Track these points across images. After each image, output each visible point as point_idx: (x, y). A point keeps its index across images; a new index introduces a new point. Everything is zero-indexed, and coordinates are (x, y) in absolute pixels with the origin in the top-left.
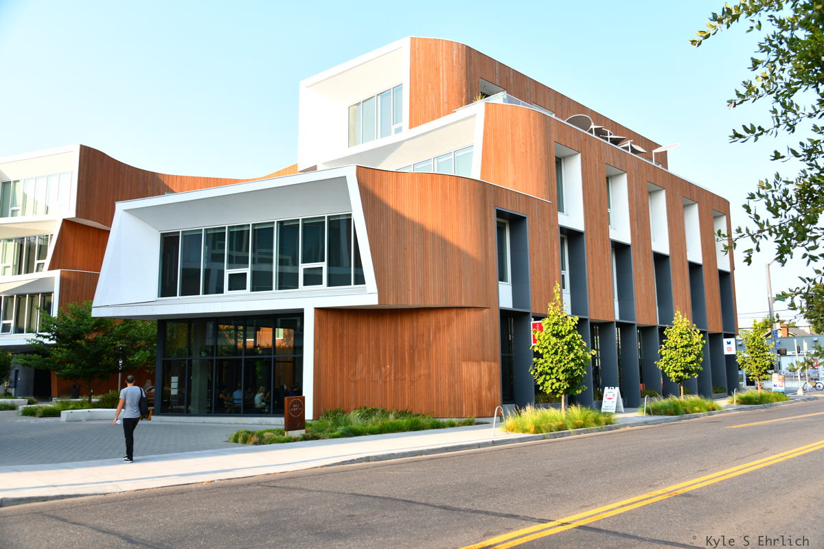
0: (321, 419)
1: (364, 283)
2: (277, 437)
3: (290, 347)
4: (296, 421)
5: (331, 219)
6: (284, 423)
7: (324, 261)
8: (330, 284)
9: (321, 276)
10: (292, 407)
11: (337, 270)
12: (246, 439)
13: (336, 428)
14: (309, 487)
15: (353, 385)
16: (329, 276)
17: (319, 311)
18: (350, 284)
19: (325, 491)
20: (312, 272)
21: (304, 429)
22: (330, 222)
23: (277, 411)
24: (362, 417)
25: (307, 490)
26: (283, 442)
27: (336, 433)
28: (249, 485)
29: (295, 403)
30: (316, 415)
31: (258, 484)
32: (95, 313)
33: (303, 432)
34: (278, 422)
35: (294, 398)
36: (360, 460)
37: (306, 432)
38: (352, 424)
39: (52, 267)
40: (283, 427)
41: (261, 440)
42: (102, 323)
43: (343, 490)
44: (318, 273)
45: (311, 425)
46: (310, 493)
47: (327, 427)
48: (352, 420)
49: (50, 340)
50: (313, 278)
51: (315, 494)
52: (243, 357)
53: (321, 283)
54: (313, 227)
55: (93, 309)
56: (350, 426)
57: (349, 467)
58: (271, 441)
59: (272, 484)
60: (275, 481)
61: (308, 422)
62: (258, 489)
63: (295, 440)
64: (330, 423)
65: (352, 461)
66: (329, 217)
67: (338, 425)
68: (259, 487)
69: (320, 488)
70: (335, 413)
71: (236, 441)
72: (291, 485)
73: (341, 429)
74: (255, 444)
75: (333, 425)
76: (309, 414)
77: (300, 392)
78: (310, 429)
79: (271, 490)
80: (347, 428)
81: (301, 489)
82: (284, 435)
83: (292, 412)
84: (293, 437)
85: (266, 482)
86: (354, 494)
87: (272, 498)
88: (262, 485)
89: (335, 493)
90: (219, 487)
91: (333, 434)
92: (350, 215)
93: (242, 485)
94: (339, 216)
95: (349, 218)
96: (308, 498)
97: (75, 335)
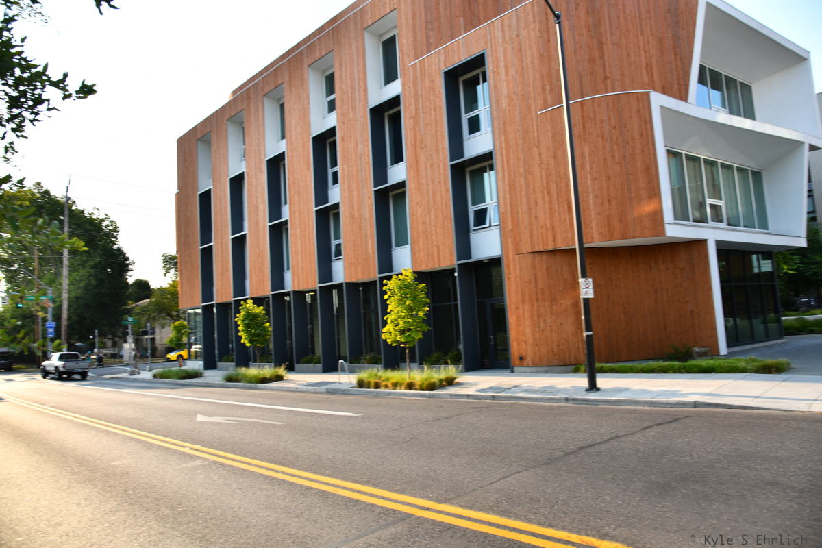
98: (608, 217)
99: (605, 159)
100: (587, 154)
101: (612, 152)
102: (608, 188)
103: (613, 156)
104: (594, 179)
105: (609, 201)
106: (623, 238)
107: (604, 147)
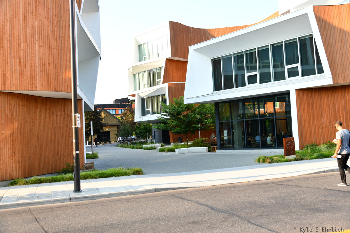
0: (304, 149)
1: (323, 72)
2: (281, 159)
3: (283, 112)
4: (290, 151)
5: (301, 39)
6: (283, 152)
7: (299, 63)
8: (303, 75)
9: (298, 72)
10: (287, 143)
11: (306, 67)
12: (264, 160)
13: (313, 154)
14: (300, 185)
15: (321, 130)
16: (302, 71)
17: (298, 90)
18: (315, 74)
19: (310, 187)
20: (292, 70)
21: (295, 154)
22: (300, 41)
23: (280, 145)
24: (328, 147)
25: (299, 186)
26: (284, 162)
27: (313, 157)
28: (268, 183)
29: (288, 141)
30: (301, 147)
31: (273, 183)
32: (186, 102)
33: (294, 156)
34: (281, 151)
35: (288, 139)
36: (329, 171)
37: (296, 156)
38: (322, 151)
39: (164, 82)
40: (283, 154)
41: (272, 161)
42: (189, 106)
43: (320, 187)
44: (296, 70)
45: (298, 153)
46: (301, 188)
47: (308, 153)
48: (322, 150)
49: (167, 116)
50: (293, 73)
51: (304, 188)
52: (259, 118)
53: (298, 75)
54: (291, 45)
55: (184, 100)
56: (321, 153)
57: (322, 175)
58: (278, 161)
59: (280, 183)
60: (281, 182)
61: (297, 151)
62: (273, 186)
63: (290, 161)
64: (309, 151)
65: (324, 172)
66: (299, 38)
67: (314, 152)
68: (273, 185)
69: (307, 185)
70: (312, 146)
71: (259, 162)
72: (290, 184)
73: (316, 155)
74: (269, 163)
75: (311, 153)
76: (297, 147)
77: (291, 135)
78: (298, 154)
79: (280, 186)
80: (319, 153)
81: (296, 186)
82: (284, 158)
83: (287, 146)
84: (289, 159)
85: (276, 182)
86: (327, 189)
87: (281, 190)
88: (274, 184)
89: (315, 188)
90: (252, 185)
91: (311, 157)
92: (312, 35)
93: (264, 184)
94: (305, 36)
95: (311, 36)
96: (300, 191)
97: (178, 113)
98: (48, 75)
99: (48, 35)
100: (36, 28)
101: (53, 31)
102: (49, 55)
103: (53, 35)
104: (40, 46)
105: (49, 64)
106: (56, 90)
107: (48, 27)
